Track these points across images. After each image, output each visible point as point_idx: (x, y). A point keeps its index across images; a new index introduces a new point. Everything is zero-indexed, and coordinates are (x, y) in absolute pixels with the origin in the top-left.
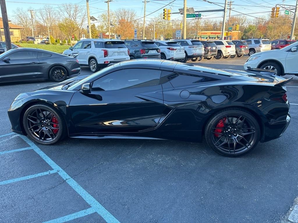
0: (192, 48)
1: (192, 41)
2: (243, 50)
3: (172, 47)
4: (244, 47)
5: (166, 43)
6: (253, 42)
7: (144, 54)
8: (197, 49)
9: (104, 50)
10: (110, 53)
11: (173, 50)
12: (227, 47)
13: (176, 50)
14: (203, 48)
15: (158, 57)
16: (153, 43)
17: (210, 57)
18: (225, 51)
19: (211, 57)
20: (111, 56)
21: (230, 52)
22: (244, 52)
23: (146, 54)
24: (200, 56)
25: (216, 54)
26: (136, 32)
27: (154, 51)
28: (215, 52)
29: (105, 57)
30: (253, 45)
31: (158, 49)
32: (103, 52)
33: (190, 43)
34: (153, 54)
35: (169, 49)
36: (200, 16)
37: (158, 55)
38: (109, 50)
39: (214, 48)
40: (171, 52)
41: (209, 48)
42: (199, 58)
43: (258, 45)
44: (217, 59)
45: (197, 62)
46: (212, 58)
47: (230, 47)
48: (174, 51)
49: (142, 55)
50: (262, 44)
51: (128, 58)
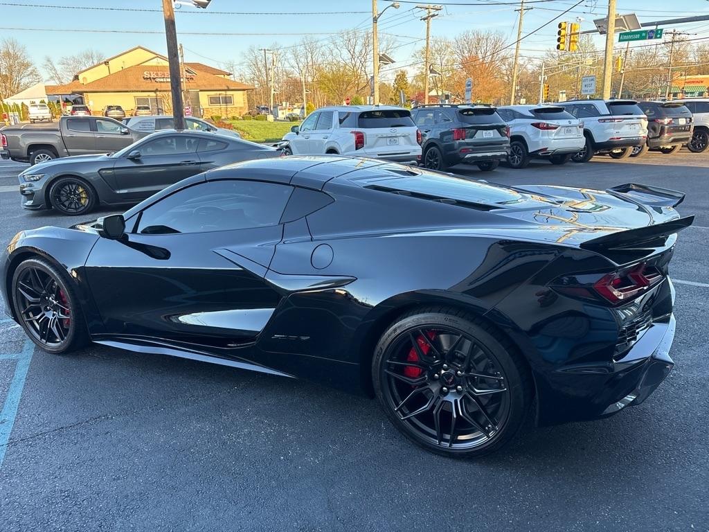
0: (608, 124)
1: (610, 105)
3: (544, 121)
5: (530, 111)
7: (461, 141)
8: (623, 125)
9: (357, 133)
10: (368, 140)
11: (548, 129)
13: (555, 128)
14: (645, 123)
15: (502, 148)
16: (490, 112)
17: (669, 147)
19: (674, 147)
20: (372, 147)
23: (467, 140)
24: (634, 143)
25: (687, 139)
26: (469, 85)
27: (491, 131)
28: (687, 131)
29: (357, 149)
31: (504, 126)
32: (354, 137)
33: (604, 110)
34: (488, 139)
35: (537, 125)
36: (659, 36)
37: (501, 143)
38: (368, 132)
39: (682, 122)
40: (542, 135)
41: (666, 121)
42: (630, 150)
44: (693, 152)
45: (625, 159)
46: (677, 149)
48: (553, 131)
49: (457, 142)
51: (415, 151)
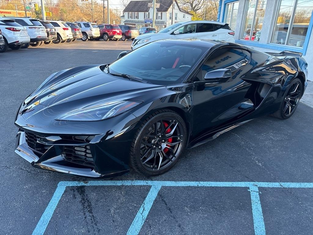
0: (34, 30)
1: (32, 20)
2: (77, 33)
3: (13, 27)
4: (78, 30)
5: (1, 21)
6: (83, 26)
8: (40, 31)
11: (16, 31)
12: (64, 29)
13: (19, 31)
14: (45, 30)
18: (63, 34)
21: (69, 36)
22: (79, 36)
25: (55, 38)
28: (54, 34)
30: (84, 29)
33: (30, 23)
35: (9, 29)
39: (53, 30)
40: (14, 34)
41: (49, 30)
43: (88, 29)
44: (55, 43)
45: (38, 47)
46: (51, 42)
47: (68, 29)
50: (92, 27)
